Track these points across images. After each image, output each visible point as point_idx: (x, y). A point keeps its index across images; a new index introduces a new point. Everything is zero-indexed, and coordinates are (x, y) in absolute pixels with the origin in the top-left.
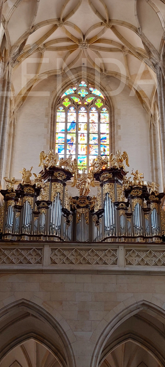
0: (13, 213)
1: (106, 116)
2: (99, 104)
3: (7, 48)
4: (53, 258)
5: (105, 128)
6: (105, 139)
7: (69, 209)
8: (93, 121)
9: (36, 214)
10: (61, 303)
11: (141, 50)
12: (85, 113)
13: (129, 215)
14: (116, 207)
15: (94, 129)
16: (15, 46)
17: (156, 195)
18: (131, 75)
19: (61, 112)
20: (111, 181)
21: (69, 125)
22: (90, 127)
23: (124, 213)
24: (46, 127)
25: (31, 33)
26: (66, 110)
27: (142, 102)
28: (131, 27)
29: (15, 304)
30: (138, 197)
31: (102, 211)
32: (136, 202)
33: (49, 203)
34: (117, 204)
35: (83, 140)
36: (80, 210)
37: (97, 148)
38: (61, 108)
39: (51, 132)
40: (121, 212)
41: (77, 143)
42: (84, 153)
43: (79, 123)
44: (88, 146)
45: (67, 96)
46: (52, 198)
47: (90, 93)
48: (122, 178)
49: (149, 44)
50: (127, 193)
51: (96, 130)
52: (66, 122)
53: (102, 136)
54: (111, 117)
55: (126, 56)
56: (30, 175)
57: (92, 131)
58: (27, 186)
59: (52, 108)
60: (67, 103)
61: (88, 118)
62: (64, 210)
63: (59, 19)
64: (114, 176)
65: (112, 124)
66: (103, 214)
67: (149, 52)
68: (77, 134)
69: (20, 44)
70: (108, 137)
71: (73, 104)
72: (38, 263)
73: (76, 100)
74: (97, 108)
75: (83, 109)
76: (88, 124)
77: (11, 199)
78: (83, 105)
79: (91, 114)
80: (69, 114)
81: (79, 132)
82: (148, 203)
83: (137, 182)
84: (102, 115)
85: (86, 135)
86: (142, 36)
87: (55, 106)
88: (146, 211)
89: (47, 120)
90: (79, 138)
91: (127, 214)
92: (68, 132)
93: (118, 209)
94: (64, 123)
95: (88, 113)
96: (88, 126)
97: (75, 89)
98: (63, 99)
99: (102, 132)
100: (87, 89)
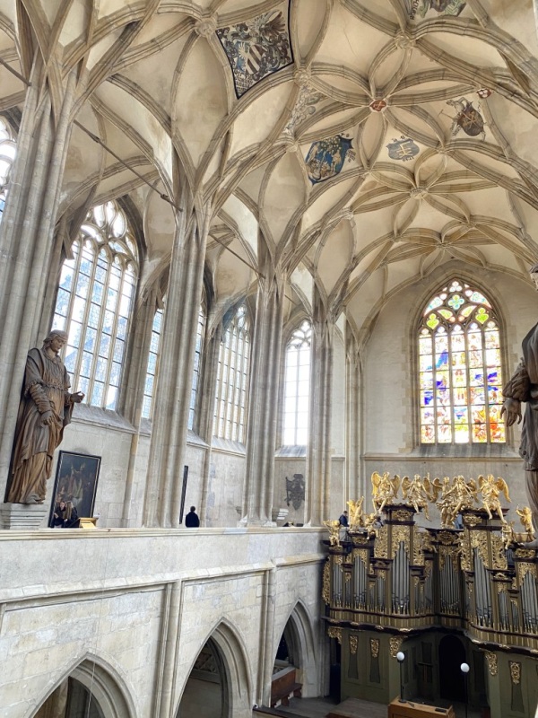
0: (340, 575)
1: (493, 334)
2: (482, 316)
5: (493, 358)
6: (495, 374)
8: (475, 348)
9: (372, 578)
12: (461, 334)
13: (515, 593)
14: (492, 578)
15: (476, 361)
19: (425, 338)
21: (438, 357)
22: (470, 358)
23: (506, 589)
24: (404, 369)
25: (352, 270)
26: (433, 332)
30: (528, 560)
31: (472, 575)
32: (525, 569)
33: (389, 562)
34: (492, 572)
35: (460, 381)
37: (483, 392)
39: (412, 374)
40: (501, 587)
41: (451, 387)
42: (463, 402)
43: (453, 354)
44: (469, 389)
45: (433, 311)
46: (393, 554)
47: (468, 300)
51: (479, 362)
52: (433, 353)
53: (490, 371)
54: (502, 338)
59: (411, 335)
60: (433, 322)
61: (466, 342)
62: (412, 569)
63: (392, 234)
65: (504, 351)
66: (473, 580)
68: (451, 370)
70: (499, 371)
71: (443, 323)
73: (447, 315)
74: (479, 324)
75: (457, 328)
76: (466, 352)
77: (337, 554)
78: (457, 322)
79: (470, 336)
80: (437, 340)
81: (453, 368)
84: (488, 336)
85: (464, 371)
87: (416, 331)
89: (404, 358)
90: (454, 377)
91: (511, 591)
92: (437, 369)
93: (495, 581)
94: (431, 356)
95: (465, 335)
96: (467, 357)
97: (444, 296)
98: (428, 316)
99: (488, 364)
100: (462, 294)
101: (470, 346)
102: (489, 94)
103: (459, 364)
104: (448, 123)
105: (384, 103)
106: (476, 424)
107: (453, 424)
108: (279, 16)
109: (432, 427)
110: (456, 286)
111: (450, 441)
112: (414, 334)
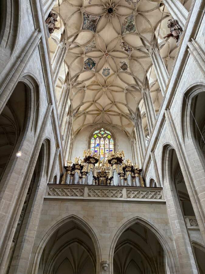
0: (69, 177)
1: (112, 141)
2: (109, 137)
3: (72, 110)
4: (89, 193)
5: (112, 147)
6: (112, 151)
7: (96, 177)
8: (107, 144)
9: (81, 178)
10: (93, 218)
11: (127, 113)
13: (125, 179)
14: (119, 175)
15: (107, 147)
16: (75, 110)
17: (138, 170)
18: (123, 125)
19: (93, 140)
20: (116, 163)
21: (96, 145)
22: (105, 146)
23: (123, 178)
24: (86, 145)
25: (82, 105)
26: (95, 139)
27: (128, 136)
28: (123, 104)
29: (68, 217)
30: (129, 171)
31: (112, 178)
32: (128, 173)
33: (87, 173)
34: (119, 174)
36: (102, 178)
38: (93, 138)
40: (122, 178)
41: (100, 152)
42: (103, 156)
43: (101, 144)
44: (105, 153)
45: (95, 134)
46: (89, 171)
47: (105, 133)
48: (121, 162)
49: (131, 110)
50: (124, 169)
52: (95, 144)
53: (111, 150)
54: (114, 142)
55: (121, 118)
56: (79, 160)
58: (77, 164)
59: (89, 138)
60: (95, 136)
61: (105, 142)
62: (94, 177)
63: (94, 101)
64: (117, 161)
65: (115, 145)
66: (113, 179)
67: (131, 114)
68: (100, 148)
69: (77, 109)
70: (113, 150)
72: (81, 196)
73: (100, 135)
74: (108, 138)
75: (102, 139)
76: (104, 144)
77: (69, 170)
78: (102, 137)
80: (96, 141)
82: (134, 174)
83: (129, 164)
84: (110, 142)
85: (103, 149)
86: (128, 107)
87: (91, 137)
88: (133, 177)
89: (87, 143)
90: (101, 150)
91: (124, 179)
92: (96, 147)
93: (120, 176)
95: (104, 140)
97: (99, 131)
98: (94, 135)
99: (110, 148)
100: (104, 131)
102: (131, 59)
103: (102, 147)
104: (119, 67)
105: (108, 54)
108: (96, 19)
110: (102, 129)
112: (90, 138)
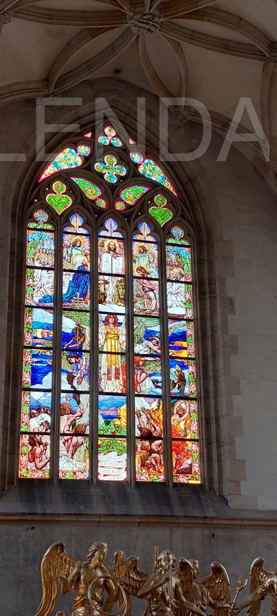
2: (161, 213)
6: (183, 336)
8: (146, 272)
12: (118, 239)
19: (41, 230)
21: (67, 279)
22: (135, 293)
26: (59, 223)
37: (159, 369)
39: (10, 306)
41: (95, 351)
43: (101, 277)
47: (133, 170)
52: (58, 269)
57: (141, 307)
60: (59, 199)
61: (129, 259)
68: (94, 313)
71: (81, 207)
73: (91, 191)
74: (155, 227)
75: (111, 225)
76: (127, 278)
78: (112, 212)
81: (101, 308)
87: (23, 211)
90: (102, 329)
92: (66, 305)
94: (52, 273)
95: (127, 242)
96: (129, 288)
97: (84, 150)
98: (49, 185)
101: (135, 266)
106: (142, 438)
107: (94, 436)
109: (46, 439)
110: (109, 136)
111: (85, 476)
112: (20, 216)
